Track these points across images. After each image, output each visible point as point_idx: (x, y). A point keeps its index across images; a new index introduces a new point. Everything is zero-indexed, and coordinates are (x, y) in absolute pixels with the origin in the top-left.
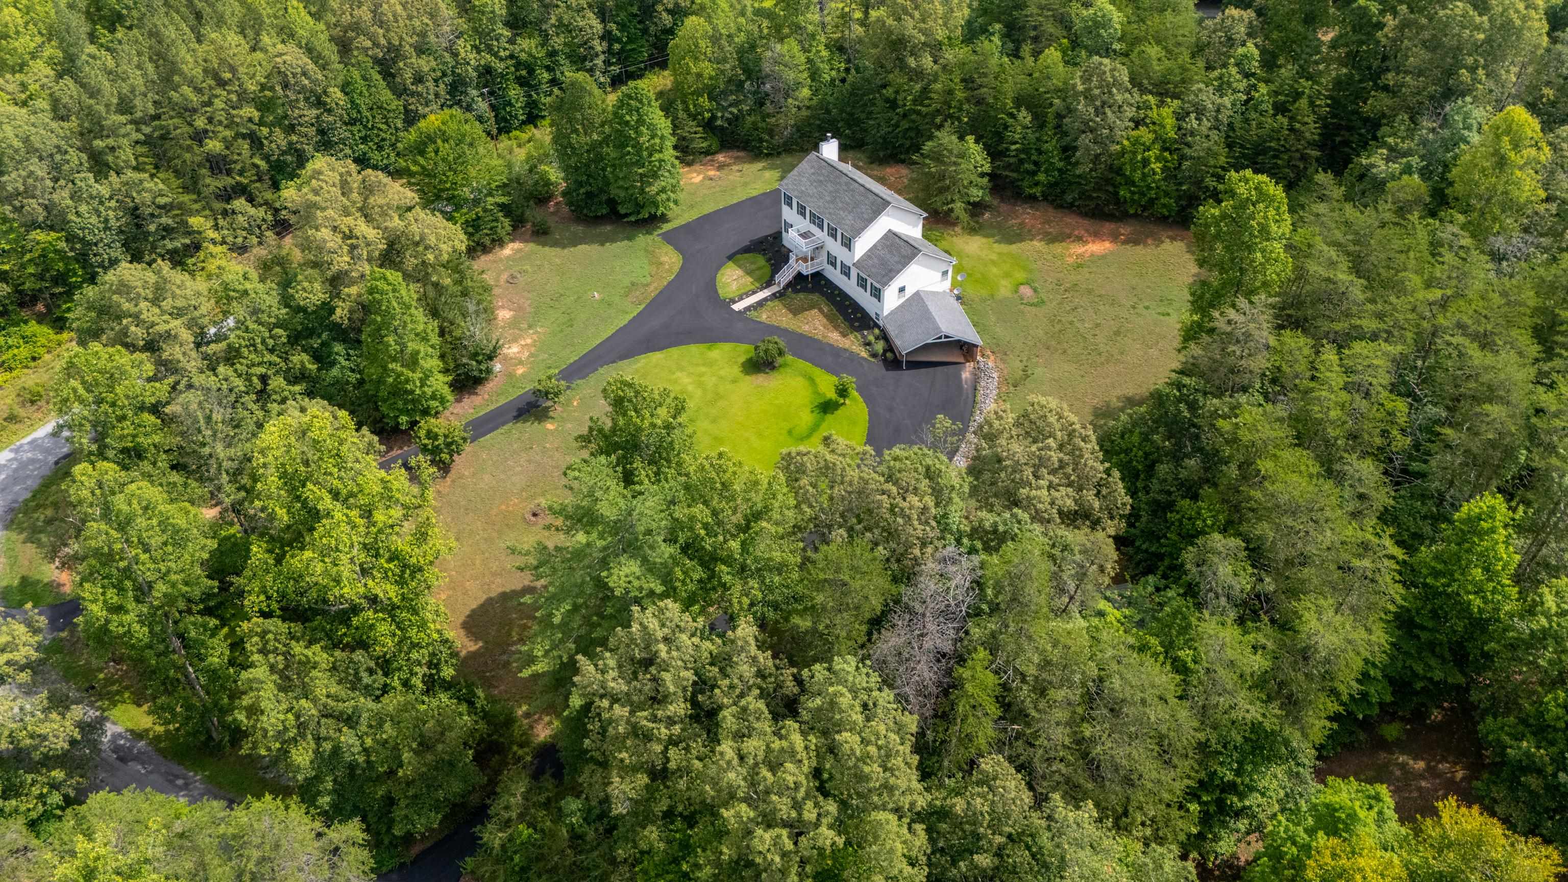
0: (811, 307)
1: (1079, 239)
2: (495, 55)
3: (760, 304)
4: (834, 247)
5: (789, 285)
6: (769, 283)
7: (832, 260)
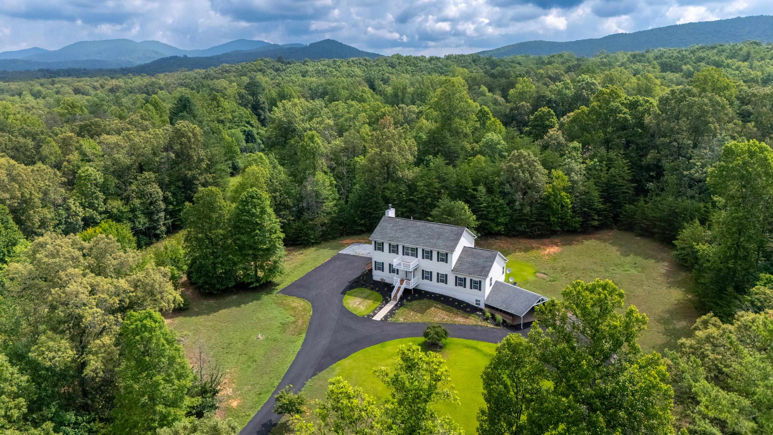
0: (429, 307)
1: (539, 248)
2: (96, 209)
3: (392, 313)
5: (402, 298)
6: (387, 302)
7: (427, 275)
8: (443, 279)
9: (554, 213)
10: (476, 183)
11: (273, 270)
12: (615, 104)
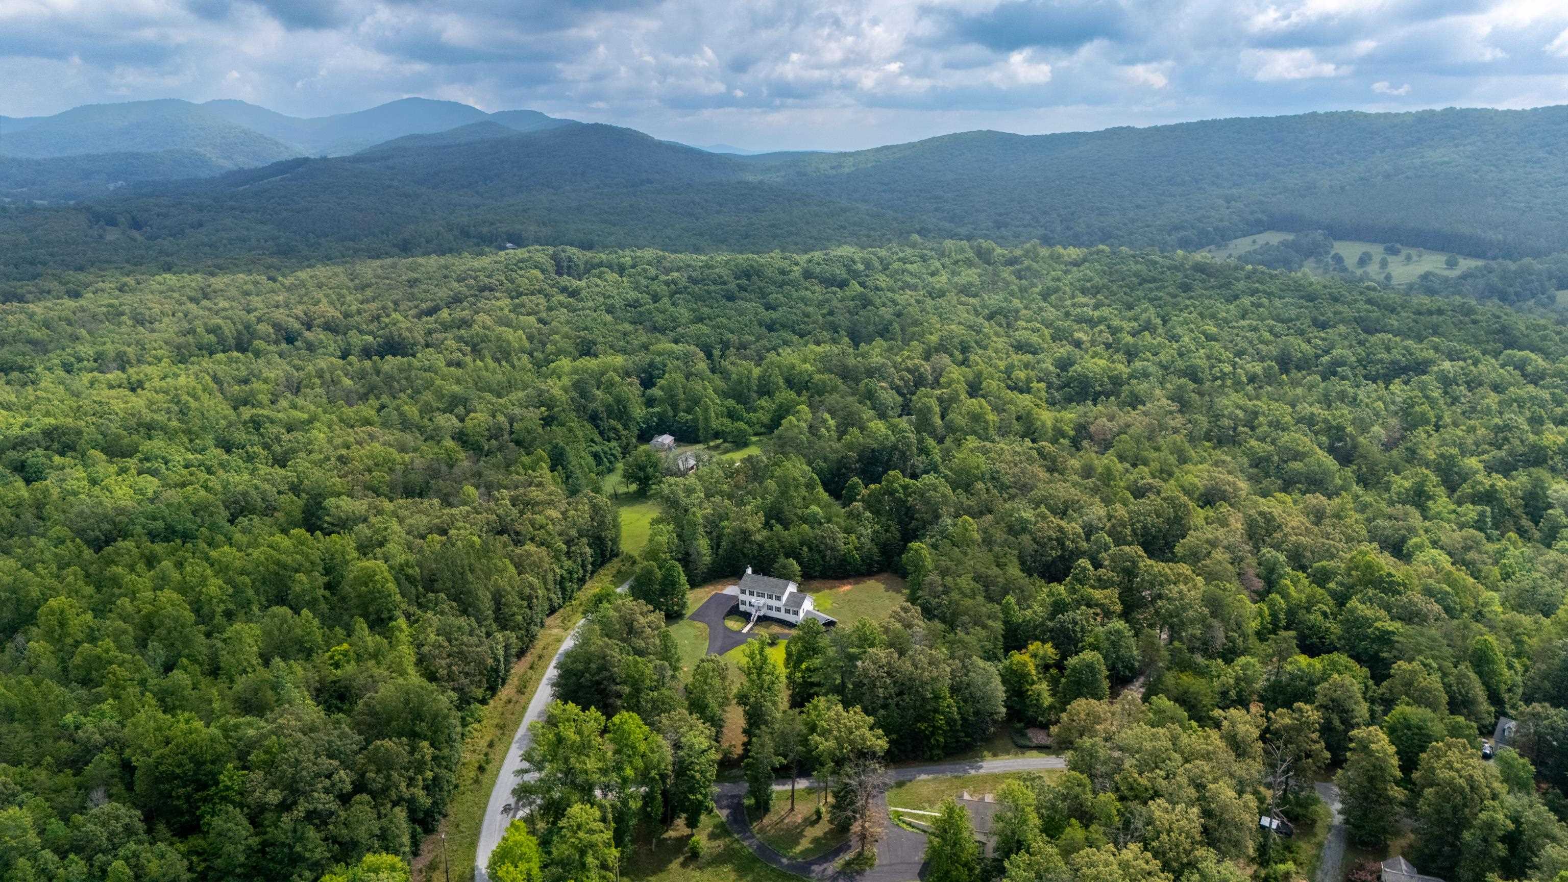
0: (771, 625)
1: (839, 587)
3: (751, 629)
4: (773, 603)
5: (756, 621)
6: (749, 623)
7: (770, 608)
8: (778, 609)
9: (850, 564)
10: (802, 544)
11: (684, 606)
12: (895, 485)
